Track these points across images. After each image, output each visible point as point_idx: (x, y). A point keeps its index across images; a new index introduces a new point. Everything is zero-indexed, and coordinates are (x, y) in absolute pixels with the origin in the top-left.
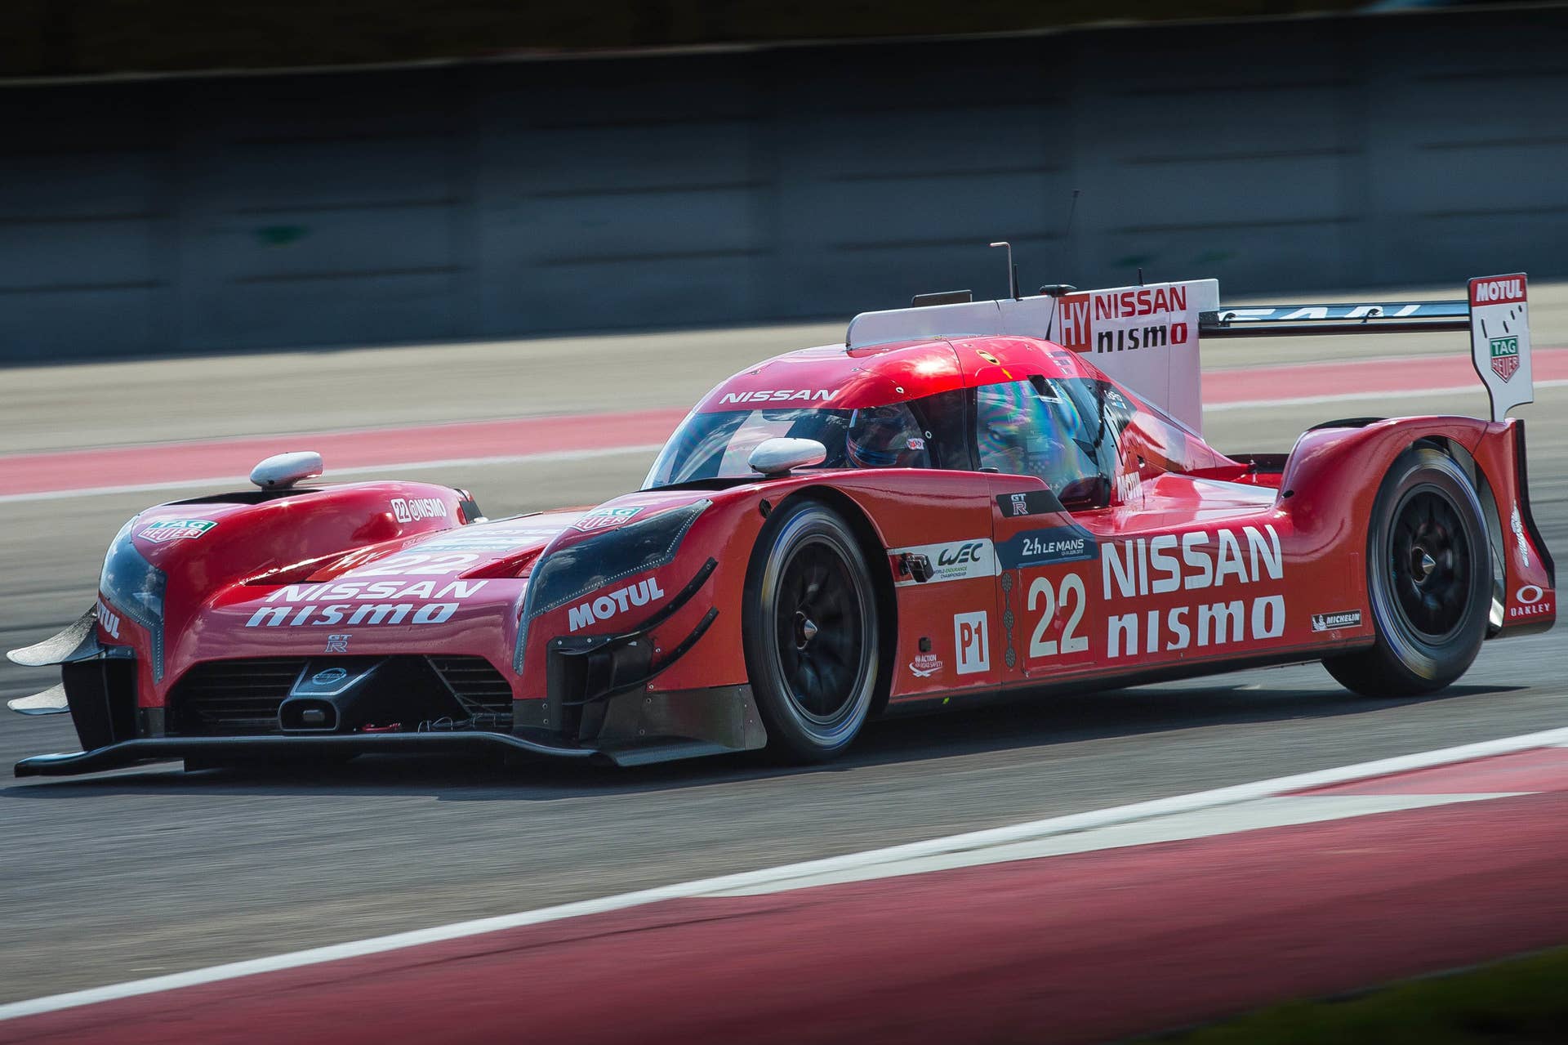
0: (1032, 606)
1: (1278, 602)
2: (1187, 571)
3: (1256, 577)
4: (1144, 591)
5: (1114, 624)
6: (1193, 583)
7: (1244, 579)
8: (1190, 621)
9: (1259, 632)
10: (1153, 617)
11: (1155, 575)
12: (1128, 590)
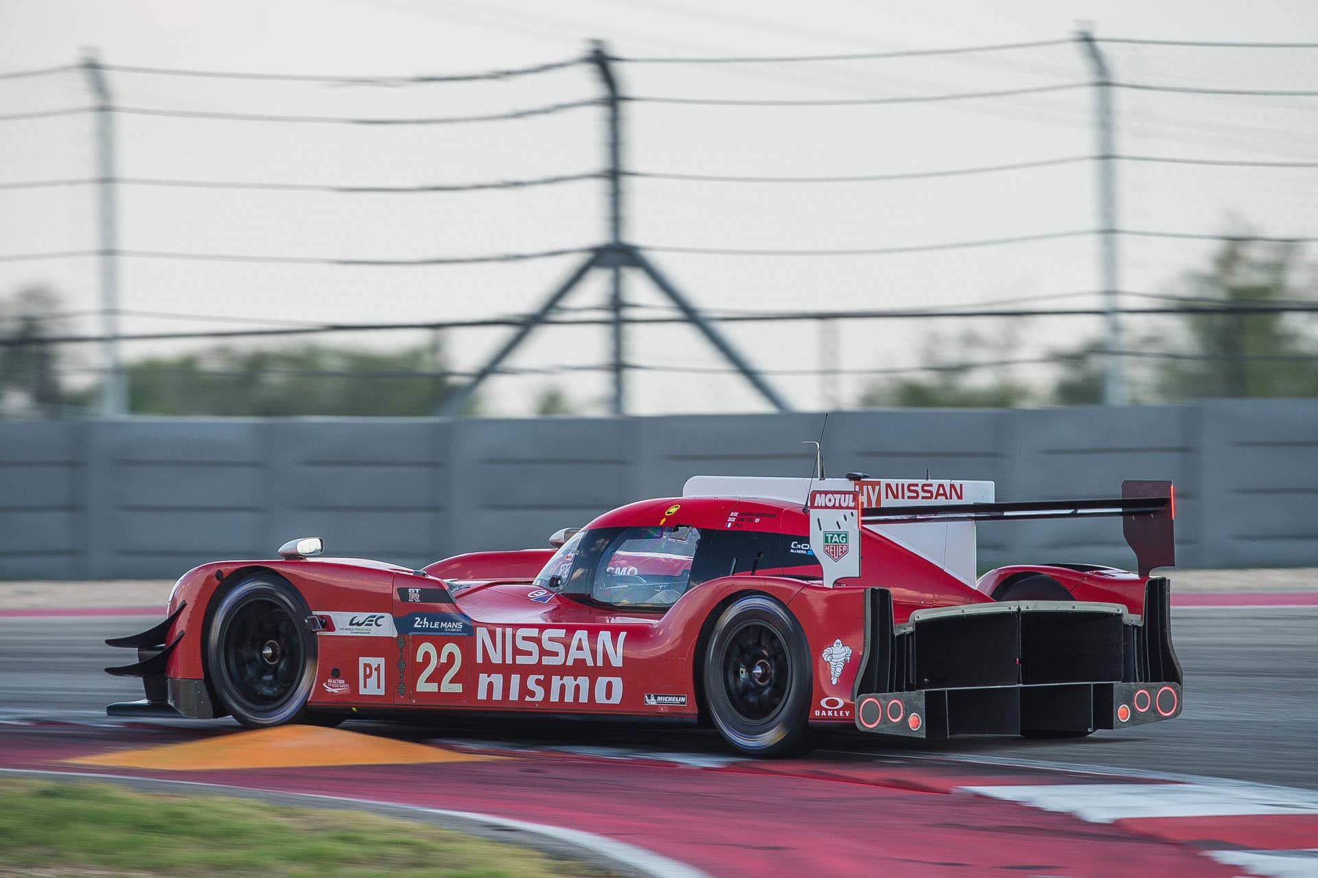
0: (419, 659)
1: (618, 683)
2: (543, 652)
3: (600, 663)
4: (509, 661)
5: (484, 679)
6: (547, 661)
7: (590, 663)
8: (546, 684)
9: (600, 698)
10: (515, 679)
11: (517, 652)
12: (496, 658)
